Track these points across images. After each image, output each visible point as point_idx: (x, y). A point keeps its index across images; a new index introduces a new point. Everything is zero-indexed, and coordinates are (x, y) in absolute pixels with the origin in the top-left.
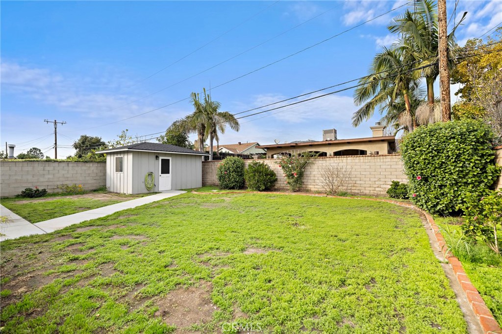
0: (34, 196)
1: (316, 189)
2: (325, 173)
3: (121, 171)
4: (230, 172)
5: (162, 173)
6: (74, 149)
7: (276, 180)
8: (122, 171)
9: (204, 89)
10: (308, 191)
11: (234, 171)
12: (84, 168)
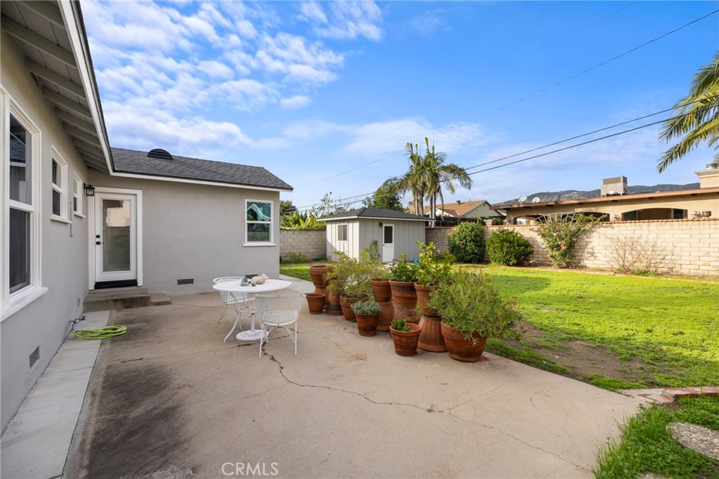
1: (596, 266)
2: (610, 244)
3: (345, 238)
4: (466, 242)
5: (385, 242)
7: (532, 252)
8: (346, 240)
9: (426, 139)
10: (582, 267)
11: (472, 240)
12: (306, 236)
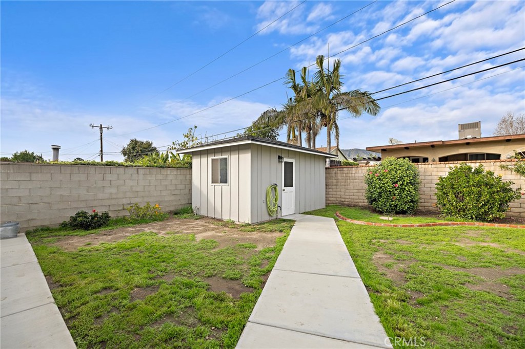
0: (90, 225)
3: (224, 180)
4: (402, 184)
5: (285, 186)
6: (123, 156)
8: (226, 182)
11: (410, 182)
12: (160, 177)
